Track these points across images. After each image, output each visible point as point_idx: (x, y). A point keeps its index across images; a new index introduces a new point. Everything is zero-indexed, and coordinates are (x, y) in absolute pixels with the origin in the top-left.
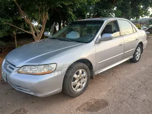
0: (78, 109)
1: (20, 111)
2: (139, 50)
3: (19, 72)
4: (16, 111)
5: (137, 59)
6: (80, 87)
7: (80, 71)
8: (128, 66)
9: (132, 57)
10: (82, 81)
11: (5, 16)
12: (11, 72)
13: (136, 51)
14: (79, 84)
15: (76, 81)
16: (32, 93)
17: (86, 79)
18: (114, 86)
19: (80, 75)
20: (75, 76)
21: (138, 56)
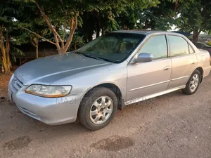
0: (94, 145)
1: (23, 138)
2: (196, 78)
3: (26, 92)
4: (19, 139)
5: (192, 91)
6: (101, 119)
7: (104, 99)
8: (177, 98)
9: (184, 86)
10: (105, 112)
11: (25, 18)
12: (17, 90)
13: (191, 79)
14: (100, 115)
15: (96, 110)
16: (39, 119)
17: (111, 110)
18: (149, 122)
19: (103, 104)
20: (96, 104)
21: (193, 86)
